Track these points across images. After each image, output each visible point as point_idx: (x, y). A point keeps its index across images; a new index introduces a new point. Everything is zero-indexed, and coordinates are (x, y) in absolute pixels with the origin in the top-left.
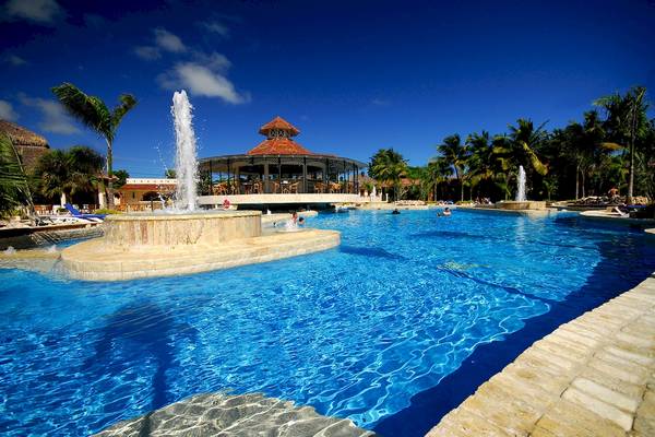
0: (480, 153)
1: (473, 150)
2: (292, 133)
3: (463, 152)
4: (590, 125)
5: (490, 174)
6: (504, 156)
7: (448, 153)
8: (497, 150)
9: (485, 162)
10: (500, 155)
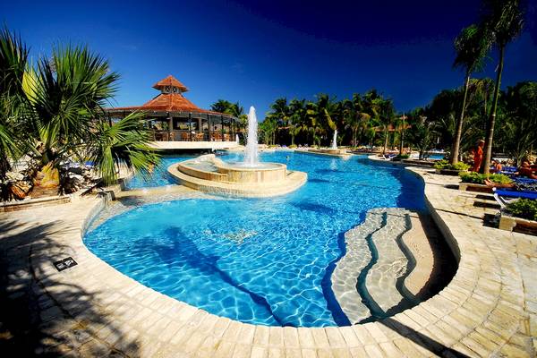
0: (299, 113)
1: (294, 111)
2: (183, 90)
3: (288, 111)
4: (356, 101)
5: (305, 128)
6: (314, 116)
7: (279, 111)
8: (309, 112)
9: (302, 119)
10: (311, 115)
